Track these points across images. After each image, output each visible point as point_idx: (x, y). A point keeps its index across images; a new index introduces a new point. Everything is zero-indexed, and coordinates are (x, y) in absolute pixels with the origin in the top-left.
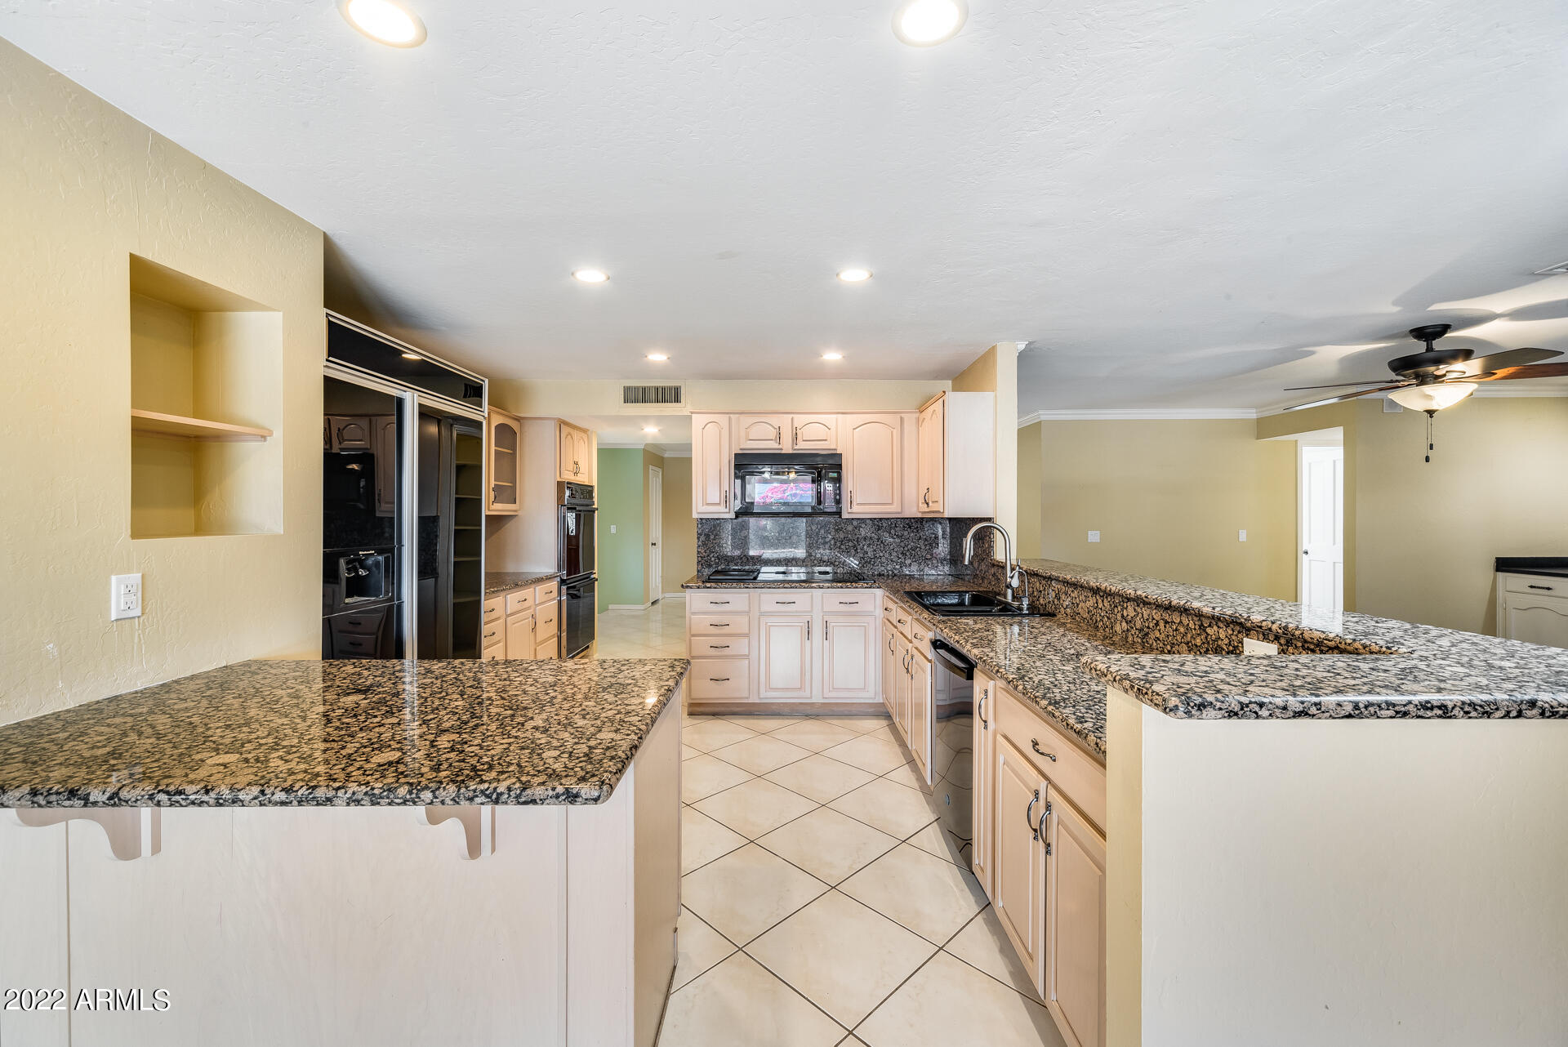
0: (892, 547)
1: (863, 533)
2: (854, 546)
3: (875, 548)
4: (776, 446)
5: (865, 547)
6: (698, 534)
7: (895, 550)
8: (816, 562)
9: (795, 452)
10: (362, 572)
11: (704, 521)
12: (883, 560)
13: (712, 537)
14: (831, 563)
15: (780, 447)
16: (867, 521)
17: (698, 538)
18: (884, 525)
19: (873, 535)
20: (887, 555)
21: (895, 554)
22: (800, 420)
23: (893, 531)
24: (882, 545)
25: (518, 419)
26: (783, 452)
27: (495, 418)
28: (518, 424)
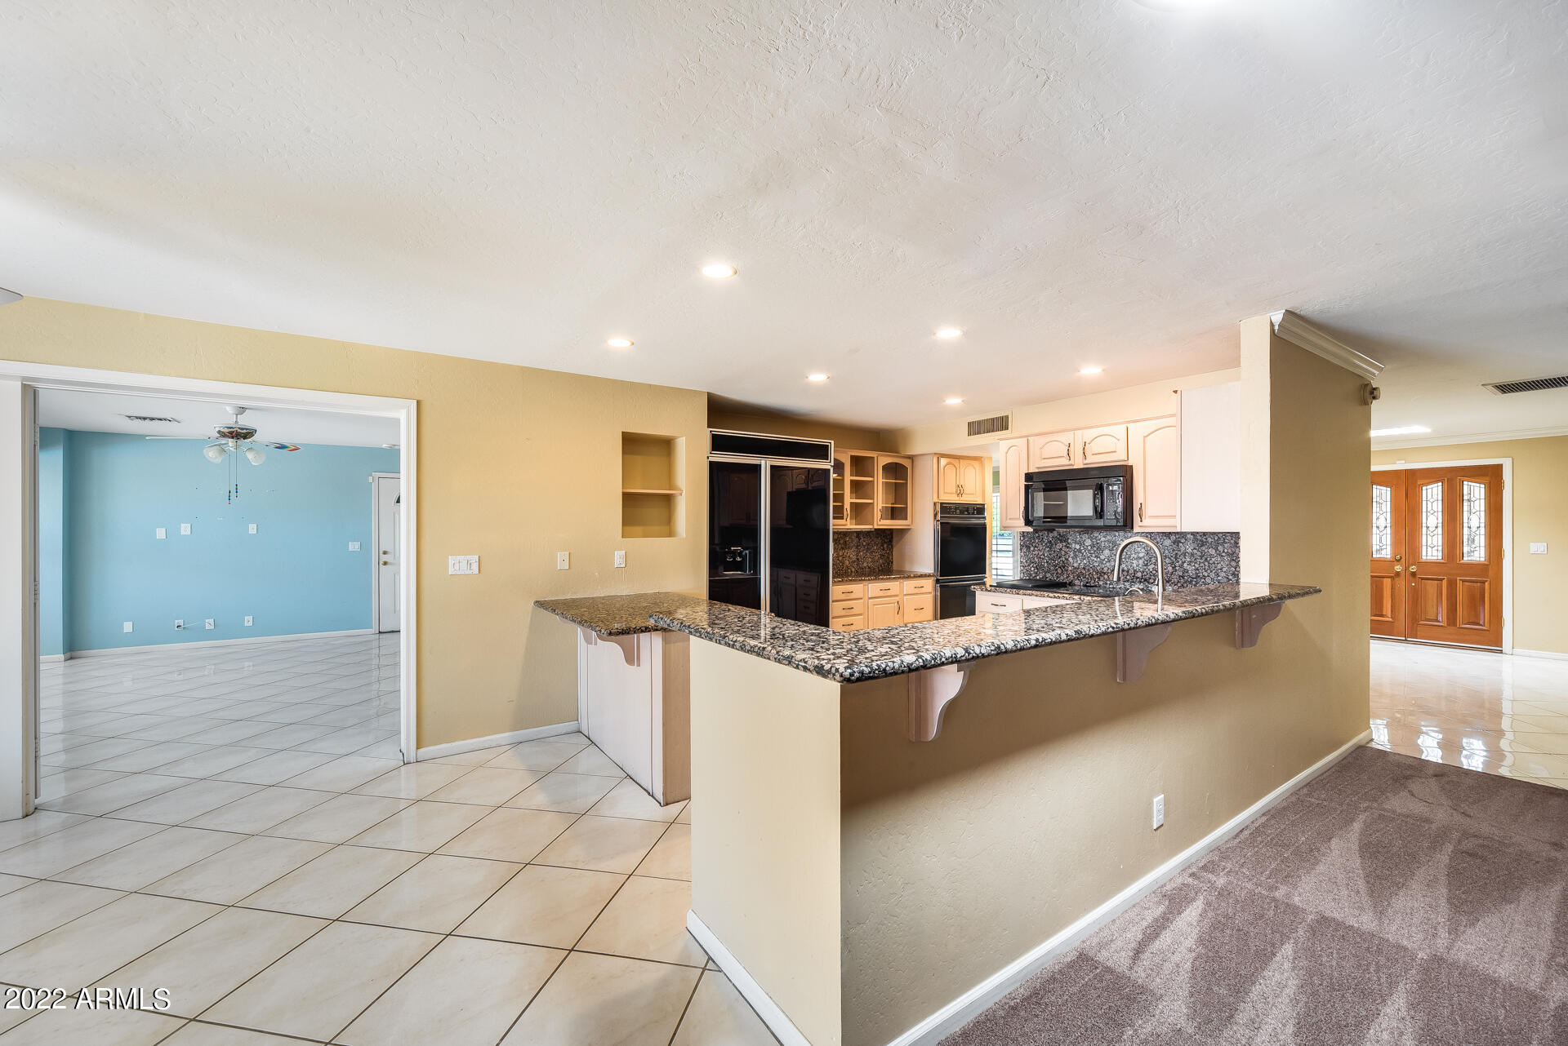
0: (1219, 566)
1: (1183, 549)
2: (1172, 563)
3: (1197, 566)
4: (1067, 462)
5: (1185, 565)
6: (1021, 545)
7: (1224, 570)
8: (1128, 577)
9: (1086, 466)
10: (739, 559)
11: (1025, 534)
12: (1208, 580)
13: (1032, 549)
14: (1145, 580)
15: (1070, 462)
16: (1189, 536)
17: (1021, 549)
18: (1210, 540)
19: (1195, 551)
20: (1213, 575)
21: (1223, 574)
22: (1088, 434)
23: (1220, 548)
24: (1206, 563)
25: (911, 458)
26: (1075, 467)
27: (883, 460)
28: (910, 461)
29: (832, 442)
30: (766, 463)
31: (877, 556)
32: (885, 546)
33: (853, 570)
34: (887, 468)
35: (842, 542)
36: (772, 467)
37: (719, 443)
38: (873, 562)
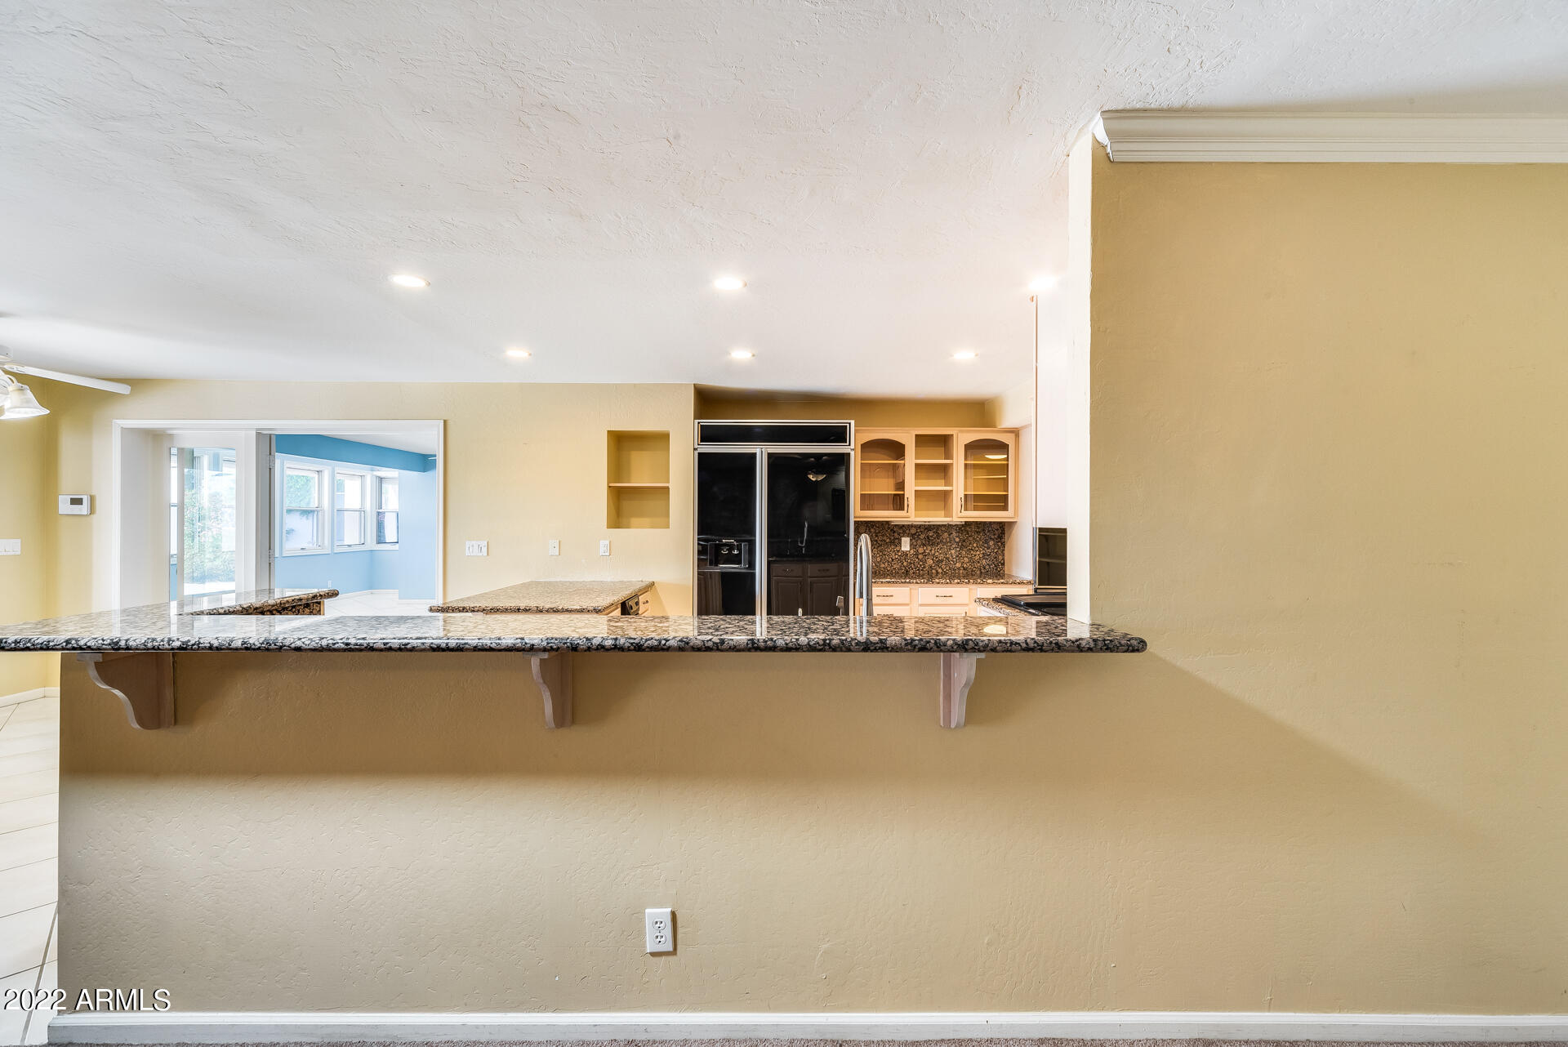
10: (736, 552)
27: (962, 437)
28: (1013, 435)
29: (853, 422)
30: (761, 451)
31: (978, 554)
32: (991, 543)
33: (940, 571)
34: (973, 448)
35: (922, 536)
36: (770, 455)
37: (707, 435)
38: (972, 561)
